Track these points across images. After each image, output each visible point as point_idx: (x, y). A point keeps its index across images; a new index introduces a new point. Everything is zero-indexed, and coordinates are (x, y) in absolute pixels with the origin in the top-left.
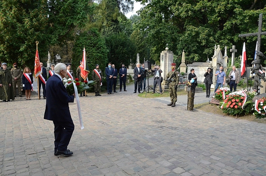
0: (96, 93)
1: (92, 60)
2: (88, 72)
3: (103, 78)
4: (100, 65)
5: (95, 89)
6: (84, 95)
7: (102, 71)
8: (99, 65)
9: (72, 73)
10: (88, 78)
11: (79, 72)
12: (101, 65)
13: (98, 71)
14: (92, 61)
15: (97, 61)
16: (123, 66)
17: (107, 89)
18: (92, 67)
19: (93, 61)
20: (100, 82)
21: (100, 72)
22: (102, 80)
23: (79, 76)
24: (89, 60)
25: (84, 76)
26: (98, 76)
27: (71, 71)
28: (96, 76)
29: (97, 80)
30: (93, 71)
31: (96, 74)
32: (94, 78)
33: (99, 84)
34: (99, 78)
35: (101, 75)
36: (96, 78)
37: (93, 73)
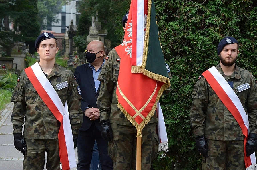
1: (217, 13)
2: (160, 84)
14: (215, 20)
20: (240, 147)
21: (243, 87)
23: (113, 108)
24: (200, 12)
25: (135, 108)
26: (226, 111)
27: (60, 74)
28: (214, 113)
29: (219, 137)
30: (201, 80)
31: (212, 96)
32: (201, 124)
33: (235, 161)
34: (232, 121)
35: (250, 102)
36: (216, 121)
37: (198, 91)
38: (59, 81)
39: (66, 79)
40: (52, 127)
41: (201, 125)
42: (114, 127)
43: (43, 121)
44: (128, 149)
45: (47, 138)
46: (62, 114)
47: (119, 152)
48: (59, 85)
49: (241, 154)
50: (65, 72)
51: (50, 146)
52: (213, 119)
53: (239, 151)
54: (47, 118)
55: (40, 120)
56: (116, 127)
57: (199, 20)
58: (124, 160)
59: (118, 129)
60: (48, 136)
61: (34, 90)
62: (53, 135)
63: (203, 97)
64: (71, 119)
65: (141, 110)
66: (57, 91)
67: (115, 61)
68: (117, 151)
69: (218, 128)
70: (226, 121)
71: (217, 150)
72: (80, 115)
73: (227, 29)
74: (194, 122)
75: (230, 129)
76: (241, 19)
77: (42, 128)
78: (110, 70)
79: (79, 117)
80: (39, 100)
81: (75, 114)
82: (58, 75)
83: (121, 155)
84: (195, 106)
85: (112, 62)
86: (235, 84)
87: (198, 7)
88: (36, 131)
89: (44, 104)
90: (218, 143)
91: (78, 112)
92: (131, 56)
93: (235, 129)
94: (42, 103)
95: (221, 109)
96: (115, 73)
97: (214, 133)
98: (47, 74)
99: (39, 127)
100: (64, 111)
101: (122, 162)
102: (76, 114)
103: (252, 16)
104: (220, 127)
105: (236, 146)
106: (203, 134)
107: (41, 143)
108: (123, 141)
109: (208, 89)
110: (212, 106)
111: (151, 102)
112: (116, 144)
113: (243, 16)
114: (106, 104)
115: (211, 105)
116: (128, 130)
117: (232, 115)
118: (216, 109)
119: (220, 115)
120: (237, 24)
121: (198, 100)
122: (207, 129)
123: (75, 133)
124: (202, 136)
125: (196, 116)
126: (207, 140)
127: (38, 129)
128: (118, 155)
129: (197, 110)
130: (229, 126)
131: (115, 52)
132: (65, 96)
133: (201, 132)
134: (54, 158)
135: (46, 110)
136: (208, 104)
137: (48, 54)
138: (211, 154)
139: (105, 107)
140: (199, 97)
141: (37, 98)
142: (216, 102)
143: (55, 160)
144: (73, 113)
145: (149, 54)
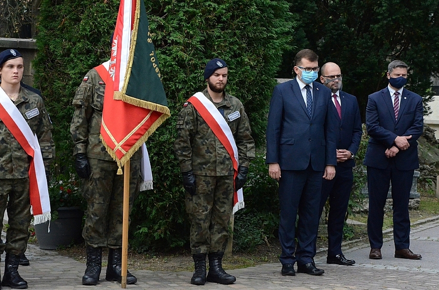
0: (199, 259)
1: (179, 29)
3: (250, 159)
4: (235, 62)
5: (194, 236)
6: (113, 276)
7: (250, 108)
8: (227, 64)
9: (34, 113)
10: (149, 149)
11: (92, 111)
12: (241, 64)
13: (222, 108)
14: (176, 37)
15: (216, 32)
16: (397, 71)
17: (276, 233)
18: (182, 76)
19: (188, 36)
20: (230, 182)
21: (234, 116)
22: (247, 171)
23: (92, 139)
24: (160, 27)
25: (114, 140)
26: (218, 143)
27: (28, 100)
28: (203, 145)
29: (210, 171)
30: (188, 107)
31: (202, 126)
32: (189, 157)
33: (224, 198)
34: (224, 154)
35: (241, 132)
36: (206, 154)
37: (185, 120)
38: (28, 108)
39: (36, 105)
41: (189, 159)
42: (93, 162)
43: (11, 157)
44: (108, 189)
45: (16, 178)
46: (33, 147)
47: (98, 192)
48: (29, 113)
49: (230, 190)
50: (34, 97)
51: (17, 186)
52: (204, 151)
53: (229, 186)
54: (16, 153)
55: (7, 156)
56: (96, 163)
57: (160, 37)
58: (104, 201)
59: (100, 165)
60: (17, 175)
62: (22, 173)
63: (191, 127)
65: (121, 143)
66: (27, 120)
67: (98, 84)
68: (97, 191)
69: (209, 162)
70: (219, 154)
71: (208, 187)
72: (53, 148)
73: (190, 48)
74: (182, 155)
75: (222, 163)
76: (205, 37)
77: (9, 165)
78: (89, 94)
79: (50, 150)
80: (5, 131)
81: (46, 146)
82: (27, 101)
83: (101, 195)
84: (183, 137)
85: (93, 85)
86: (226, 112)
87: (158, 21)
88: (1, 169)
89: (12, 136)
90: (208, 179)
91: (49, 144)
92: (113, 79)
93: (227, 162)
94: (9, 134)
95: (212, 141)
96: (97, 98)
97: (204, 168)
98: (12, 99)
99: (5, 164)
101: (101, 203)
102: (48, 146)
103: (217, 34)
104: (212, 160)
105: (227, 181)
106: (191, 169)
107: (7, 183)
108: (104, 179)
109: (197, 118)
110: (201, 138)
112: (96, 183)
113: (207, 33)
114: (84, 134)
115: (199, 136)
116: (111, 166)
117: (224, 147)
118: (206, 140)
119: (211, 148)
120: (202, 42)
121: (186, 131)
122: (196, 164)
124: (190, 171)
125: (184, 149)
126: (196, 176)
127: (4, 166)
128: (97, 196)
129: (185, 142)
130: (221, 159)
131: (96, 73)
132: (36, 125)
133: (189, 166)
134: (21, 200)
135: (14, 143)
136: (195, 135)
137: (17, 76)
138: (200, 192)
139: (83, 138)
140: (187, 126)
141: (3, 129)
142: (205, 132)
143: (22, 203)
144: (44, 145)
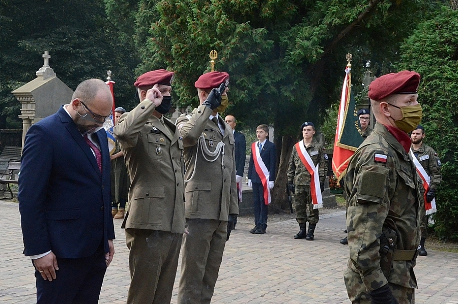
38: (313, 150)
39: (317, 149)
40: (307, 178)
45: (304, 185)
48: (313, 153)
51: (306, 189)
54: (304, 173)
55: (301, 174)
60: (305, 183)
61: (298, 156)
62: (307, 182)
64: (319, 174)
65: (338, 169)
66: (311, 156)
80: (300, 161)
81: (322, 170)
82: (313, 147)
86: (419, 155)
88: (298, 180)
91: (324, 169)
98: (307, 146)
99: (300, 178)
100: (316, 170)
107: (302, 187)
111: (346, 164)
123: (321, 182)
132: (316, 159)
135: (304, 168)
137: (307, 135)
145: (343, 132)
